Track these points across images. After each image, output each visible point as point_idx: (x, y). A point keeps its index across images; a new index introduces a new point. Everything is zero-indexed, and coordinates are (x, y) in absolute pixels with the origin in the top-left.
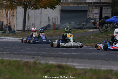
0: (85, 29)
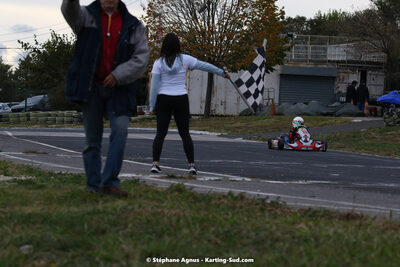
0: (340, 115)
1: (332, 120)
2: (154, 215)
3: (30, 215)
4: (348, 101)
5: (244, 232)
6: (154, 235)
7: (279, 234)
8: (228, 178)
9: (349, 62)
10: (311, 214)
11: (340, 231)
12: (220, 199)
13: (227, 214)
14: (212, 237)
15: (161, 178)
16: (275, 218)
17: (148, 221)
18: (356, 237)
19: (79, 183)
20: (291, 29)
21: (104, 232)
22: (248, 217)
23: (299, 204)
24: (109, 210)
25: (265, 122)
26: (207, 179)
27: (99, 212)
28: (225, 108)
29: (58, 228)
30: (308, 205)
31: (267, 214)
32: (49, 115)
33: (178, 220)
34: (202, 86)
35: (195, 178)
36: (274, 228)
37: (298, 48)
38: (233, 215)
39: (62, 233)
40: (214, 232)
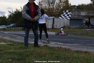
1: (82, 29)
2: (40, 52)
3: (11, 52)
4: (86, 25)
5: (61, 56)
6: (40, 57)
7: (70, 56)
8: (57, 43)
9: (86, 16)
10: (77, 52)
11: (84, 56)
12: (56, 48)
13: (57, 52)
14: (54, 57)
15: (42, 43)
16: (69, 53)
17: (39, 54)
18: (88, 57)
19: (23, 44)
20: (72, 8)
21: (28, 56)
22: (62, 52)
23: (74, 49)
24: (30, 51)
25: (66, 30)
26: (53, 43)
27: (27, 51)
28: (57, 27)
29: (18, 55)
30: (76, 50)
31: (67, 52)
32: (16, 28)
33: (46, 53)
34: (51, 21)
35: (50, 43)
36: (68, 55)
37: (74, 12)
38: (59, 52)
39: (18, 56)
40: (54, 56)
